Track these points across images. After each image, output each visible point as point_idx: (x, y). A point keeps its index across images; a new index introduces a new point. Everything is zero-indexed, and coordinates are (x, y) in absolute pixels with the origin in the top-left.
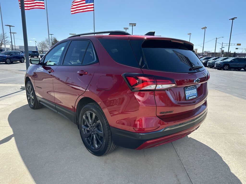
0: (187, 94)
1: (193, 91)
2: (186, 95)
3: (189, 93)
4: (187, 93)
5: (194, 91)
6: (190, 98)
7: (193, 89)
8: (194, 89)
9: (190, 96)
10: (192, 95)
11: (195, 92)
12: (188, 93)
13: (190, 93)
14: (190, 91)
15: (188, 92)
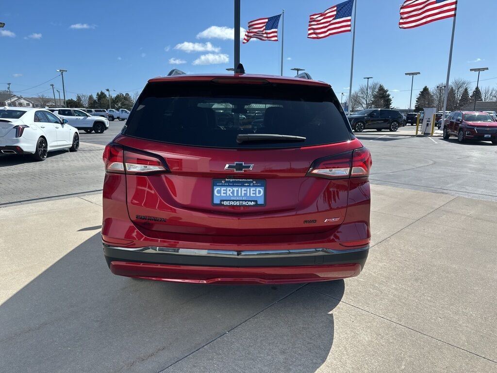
0: (219, 193)
1: (245, 191)
2: (217, 195)
3: (229, 192)
4: (219, 190)
5: (255, 191)
6: (226, 203)
7: (249, 186)
8: (255, 186)
12: (223, 192)
13: (233, 193)
15: (225, 190)
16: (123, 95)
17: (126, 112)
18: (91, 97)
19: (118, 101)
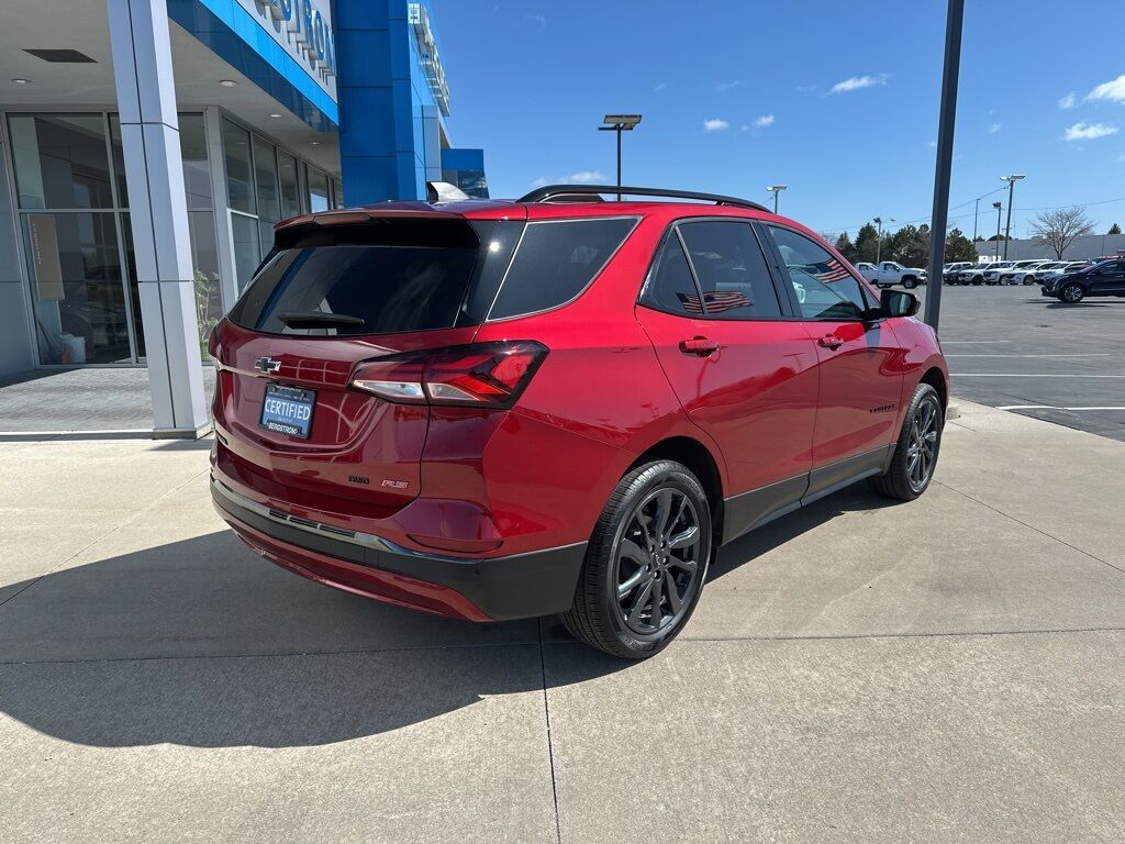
0: (269, 408)
1: (293, 408)
2: (266, 410)
3: (278, 408)
4: (270, 404)
5: (302, 410)
6: (271, 426)
7: (298, 400)
8: (303, 402)
9: (280, 419)
10: (284, 420)
11: (301, 415)
12: (273, 406)
13: (281, 410)
14: (284, 404)
15: (275, 404)
16: (914, 229)
17: (895, 267)
18: (843, 238)
19: (900, 245)
